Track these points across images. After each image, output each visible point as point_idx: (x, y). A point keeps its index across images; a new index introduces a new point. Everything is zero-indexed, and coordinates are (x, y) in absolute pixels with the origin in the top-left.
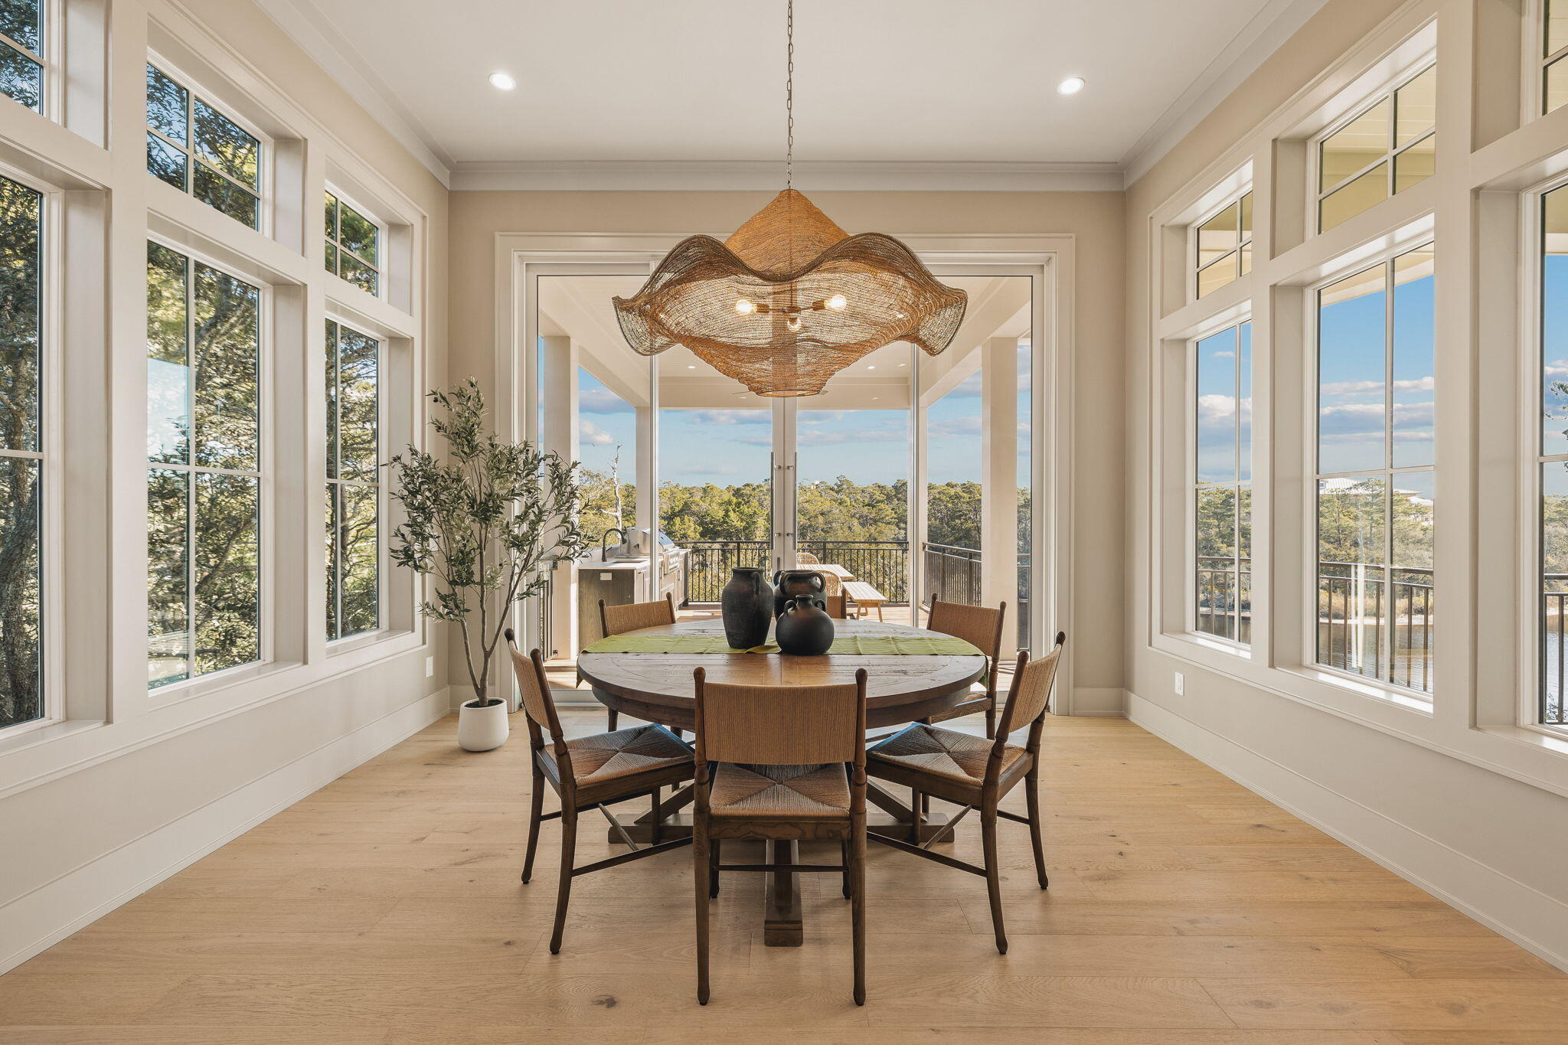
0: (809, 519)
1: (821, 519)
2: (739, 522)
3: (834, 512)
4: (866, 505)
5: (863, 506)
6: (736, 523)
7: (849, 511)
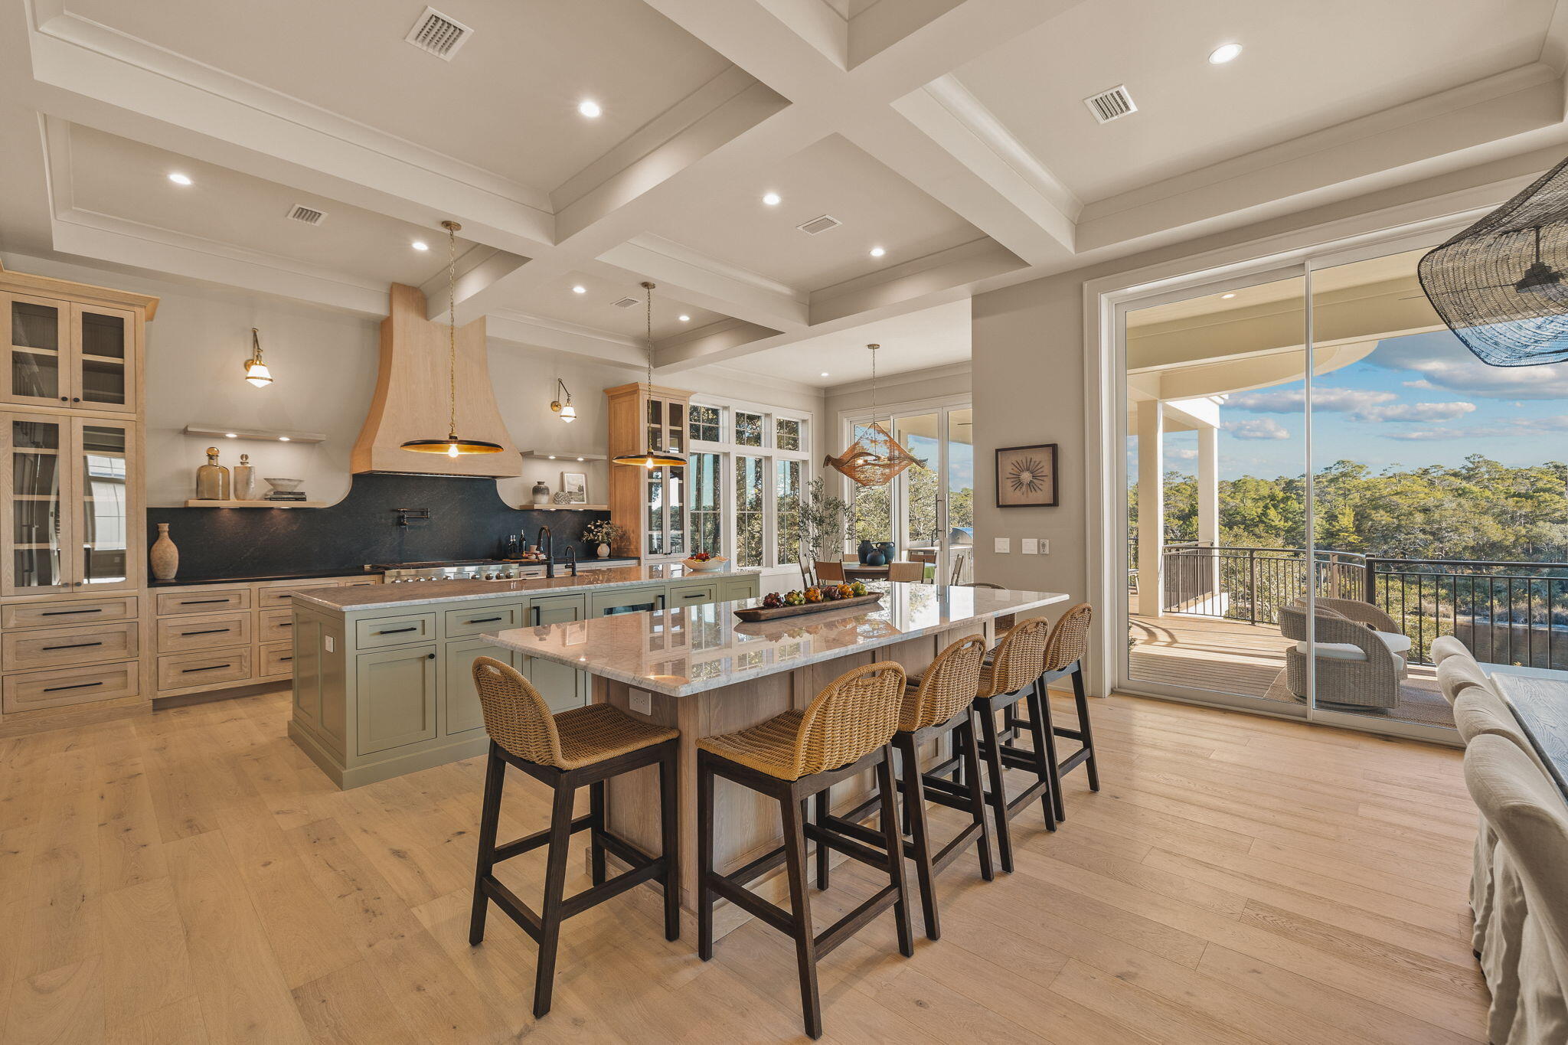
0: (1397, 518)
1: (1419, 518)
2: (1282, 523)
3: (1446, 506)
4: (1514, 496)
5: (1506, 498)
6: (1277, 523)
7: (1476, 506)
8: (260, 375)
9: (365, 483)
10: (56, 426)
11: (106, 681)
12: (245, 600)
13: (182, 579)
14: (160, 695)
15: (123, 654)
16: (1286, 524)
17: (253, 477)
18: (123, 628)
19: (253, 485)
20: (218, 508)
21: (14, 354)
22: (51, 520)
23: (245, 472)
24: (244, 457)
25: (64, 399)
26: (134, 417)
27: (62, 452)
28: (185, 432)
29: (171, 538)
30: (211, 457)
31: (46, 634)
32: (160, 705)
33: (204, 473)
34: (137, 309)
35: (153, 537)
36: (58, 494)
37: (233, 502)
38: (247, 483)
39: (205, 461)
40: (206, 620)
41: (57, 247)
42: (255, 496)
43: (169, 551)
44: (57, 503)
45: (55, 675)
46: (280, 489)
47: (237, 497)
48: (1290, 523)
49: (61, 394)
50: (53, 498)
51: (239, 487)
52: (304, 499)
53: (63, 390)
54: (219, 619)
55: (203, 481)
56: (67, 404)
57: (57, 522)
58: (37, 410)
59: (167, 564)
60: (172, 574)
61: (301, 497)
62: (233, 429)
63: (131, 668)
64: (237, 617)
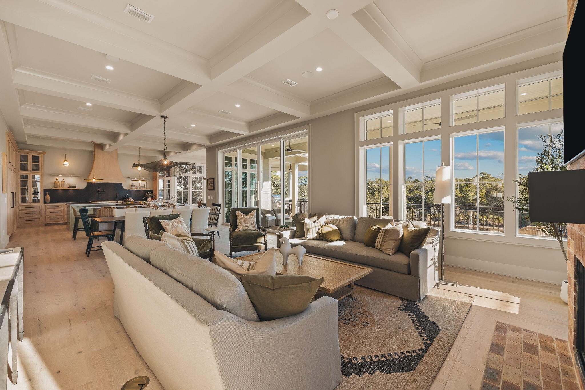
8: (66, 164)
9: (90, 185)
10: (28, 175)
11: (36, 220)
12: (62, 207)
13: (50, 203)
14: (46, 223)
15: (39, 215)
16: (461, 195)
17: (65, 184)
18: (39, 211)
19: (65, 185)
20: (58, 190)
21: (21, 163)
22: (26, 191)
23: (63, 182)
24: (63, 180)
25: (29, 171)
26: (41, 173)
27: (29, 180)
28: (51, 175)
29: (49, 195)
30: (56, 180)
31: (26, 211)
32: (46, 225)
33: (55, 183)
34: (42, 154)
35: (45, 195)
36: (28, 187)
37: (61, 188)
38: (64, 185)
39: (55, 180)
40: (55, 210)
41: (27, 143)
42: (66, 187)
43: (48, 197)
44: (28, 189)
45: (27, 218)
46: (71, 186)
47: (62, 187)
48: (463, 195)
49: (28, 170)
50: (27, 188)
51: (62, 185)
52: (76, 188)
53: (29, 169)
54: (58, 210)
55: (55, 184)
56: (30, 172)
57: (27, 192)
58: (25, 173)
59: (48, 200)
60: (49, 202)
61: (75, 187)
62: (61, 175)
63: (41, 218)
64: (61, 210)
